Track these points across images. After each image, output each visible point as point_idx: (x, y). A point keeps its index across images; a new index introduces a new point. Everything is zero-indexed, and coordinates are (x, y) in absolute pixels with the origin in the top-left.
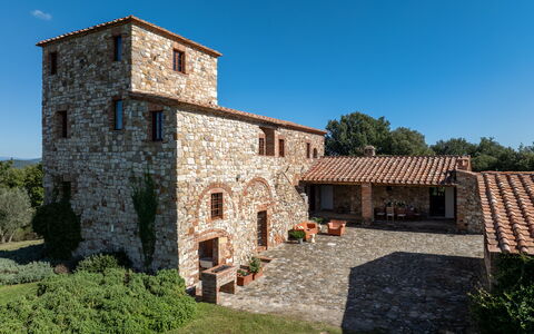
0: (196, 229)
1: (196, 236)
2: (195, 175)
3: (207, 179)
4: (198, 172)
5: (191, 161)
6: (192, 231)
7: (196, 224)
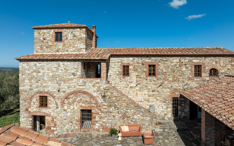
0: (30, 109)
1: (30, 112)
2: (29, 87)
3: (36, 89)
4: (30, 86)
5: (27, 81)
6: (27, 110)
7: (30, 107)
